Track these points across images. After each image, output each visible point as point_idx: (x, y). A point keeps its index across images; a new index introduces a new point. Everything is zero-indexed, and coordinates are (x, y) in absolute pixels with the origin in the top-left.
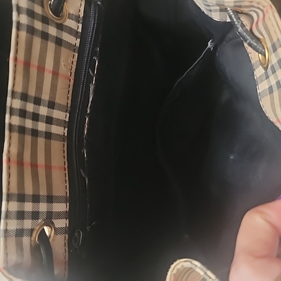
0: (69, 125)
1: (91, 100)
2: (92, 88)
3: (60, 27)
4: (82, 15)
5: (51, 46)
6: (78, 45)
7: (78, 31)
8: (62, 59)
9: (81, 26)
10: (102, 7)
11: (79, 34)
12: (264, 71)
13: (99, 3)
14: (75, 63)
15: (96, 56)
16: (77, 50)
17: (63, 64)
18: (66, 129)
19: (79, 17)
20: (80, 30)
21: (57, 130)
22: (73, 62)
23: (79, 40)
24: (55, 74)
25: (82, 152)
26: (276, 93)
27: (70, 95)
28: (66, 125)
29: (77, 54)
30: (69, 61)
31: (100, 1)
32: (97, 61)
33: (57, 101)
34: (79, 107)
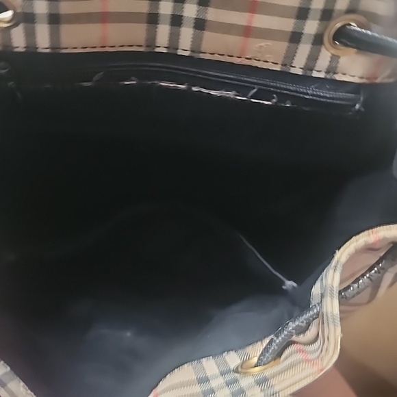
0: (172, 56)
1: (213, 93)
2: (231, 94)
3: (318, 40)
4: (339, 77)
5: (288, 25)
6: (293, 71)
7: (314, 71)
8: (270, 43)
9: (322, 75)
10: (351, 111)
11: (308, 73)
12: (232, 366)
13: (357, 106)
14: (265, 66)
15: (279, 101)
16: (285, 69)
17: (262, 44)
18: (165, 51)
19: (335, 73)
20: (315, 74)
21: (163, 33)
22: (267, 62)
23: (300, 72)
24: (247, 31)
25: (133, 78)
26: (197, 389)
27: (217, 57)
28: (172, 51)
29: (279, 69)
30: (268, 55)
31: (360, 108)
32: (270, 103)
33: (207, 35)
34: (200, 73)
